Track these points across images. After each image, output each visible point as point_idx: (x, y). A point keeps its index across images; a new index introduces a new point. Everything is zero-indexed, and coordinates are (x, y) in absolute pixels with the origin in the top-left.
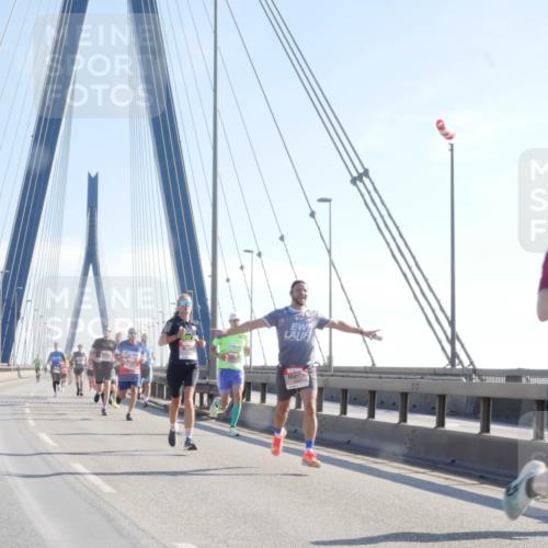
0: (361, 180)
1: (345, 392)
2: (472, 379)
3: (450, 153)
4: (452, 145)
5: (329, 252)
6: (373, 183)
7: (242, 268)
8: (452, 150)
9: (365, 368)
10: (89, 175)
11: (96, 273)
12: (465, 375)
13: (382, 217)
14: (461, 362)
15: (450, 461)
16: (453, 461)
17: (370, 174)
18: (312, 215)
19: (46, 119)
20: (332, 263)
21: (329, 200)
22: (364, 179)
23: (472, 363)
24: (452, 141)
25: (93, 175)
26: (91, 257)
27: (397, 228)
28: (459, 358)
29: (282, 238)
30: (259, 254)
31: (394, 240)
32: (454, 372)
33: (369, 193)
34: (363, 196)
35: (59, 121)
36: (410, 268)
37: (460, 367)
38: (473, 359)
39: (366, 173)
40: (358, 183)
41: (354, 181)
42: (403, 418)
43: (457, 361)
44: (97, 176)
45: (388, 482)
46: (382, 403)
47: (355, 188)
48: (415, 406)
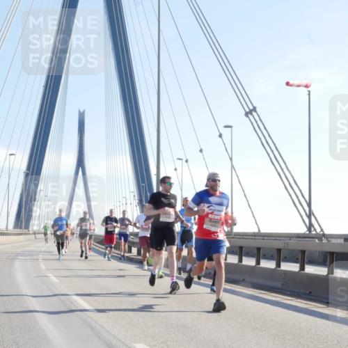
0: (252, 114)
1: (241, 248)
2: (321, 240)
3: (308, 96)
4: (309, 91)
5: (231, 159)
6: (259, 116)
7: (176, 169)
8: (309, 95)
9: (254, 233)
10: (79, 111)
11: (84, 173)
12: (317, 238)
13: (265, 137)
14: (315, 230)
15: (308, 292)
16: (310, 293)
17: (257, 110)
18: (220, 136)
19: (52, 76)
20: (232, 167)
21: (231, 127)
22: (254, 113)
23: (322, 230)
24: (309, 89)
25: (82, 111)
26: (80, 163)
27: (275, 144)
28: (313, 227)
29: (201, 151)
30: (187, 161)
31: (272, 151)
32: (311, 236)
33: (256, 122)
34: (252, 124)
35: (60, 77)
36: (282, 170)
37: (314, 232)
38: (323, 228)
39: (254, 109)
40: (249, 115)
41: (247, 114)
42: (278, 265)
43: (312, 229)
44: (84, 112)
45: (268, 306)
46: (265, 255)
47: (247, 119)
48: (285, 258)
